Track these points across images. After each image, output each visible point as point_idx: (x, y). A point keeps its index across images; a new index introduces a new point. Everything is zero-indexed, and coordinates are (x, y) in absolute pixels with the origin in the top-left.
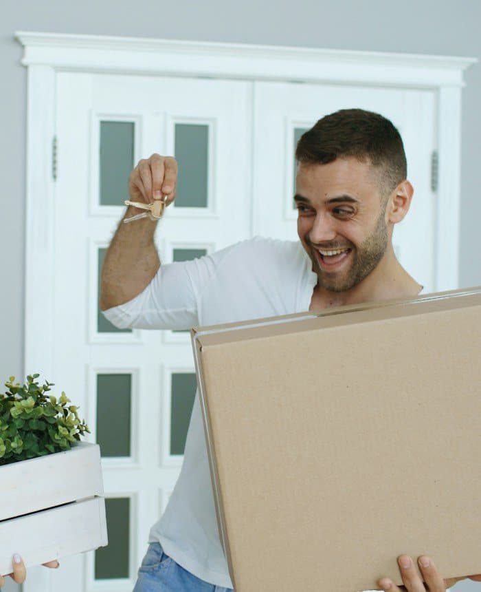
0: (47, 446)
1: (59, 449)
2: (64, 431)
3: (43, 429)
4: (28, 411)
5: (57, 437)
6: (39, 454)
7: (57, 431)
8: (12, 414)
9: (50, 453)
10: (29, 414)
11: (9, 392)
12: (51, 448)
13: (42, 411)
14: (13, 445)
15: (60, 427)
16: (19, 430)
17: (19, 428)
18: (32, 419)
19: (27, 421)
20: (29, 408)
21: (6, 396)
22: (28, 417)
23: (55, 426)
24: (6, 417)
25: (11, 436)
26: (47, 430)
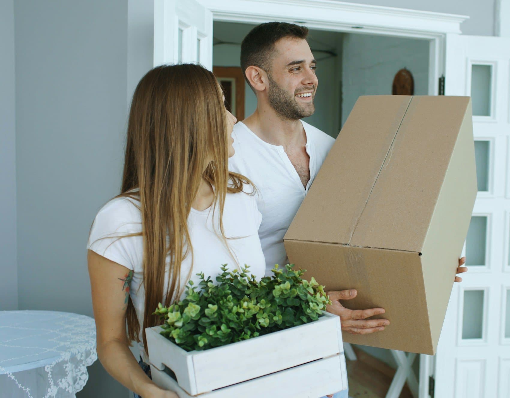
0: (301, 317)
1: (310, 320)
2: (314, 306)
3: (298, 305)
4: (285, 292)
5: (309, 311)
6: (295, 323)
7: (309, 307)
8: (274, 295)
9: (303, 323)
10: (286, 295)
11: (274, 276)
12: (304, 319)
13: (297, 292)
14: (275, 318)
15: (311, 304)
16: (279, 306)
17: (279, 304)
18: (289, 297)
19: (285, 300)
20: (286, 290)
21: (272, 279)
22: (286, 297)
23: (307, 302)
24: (270, 297)
25: (273, 311)
26: (301, 305)
